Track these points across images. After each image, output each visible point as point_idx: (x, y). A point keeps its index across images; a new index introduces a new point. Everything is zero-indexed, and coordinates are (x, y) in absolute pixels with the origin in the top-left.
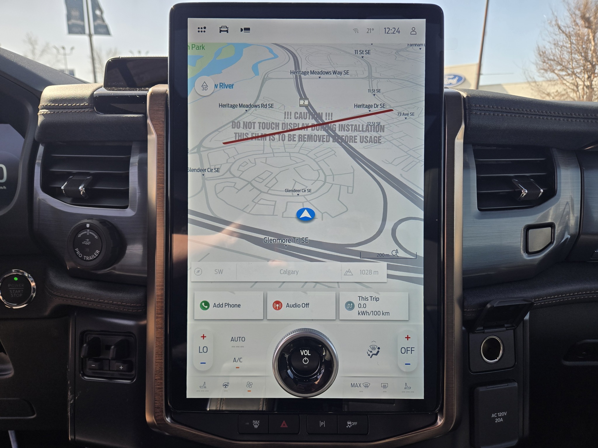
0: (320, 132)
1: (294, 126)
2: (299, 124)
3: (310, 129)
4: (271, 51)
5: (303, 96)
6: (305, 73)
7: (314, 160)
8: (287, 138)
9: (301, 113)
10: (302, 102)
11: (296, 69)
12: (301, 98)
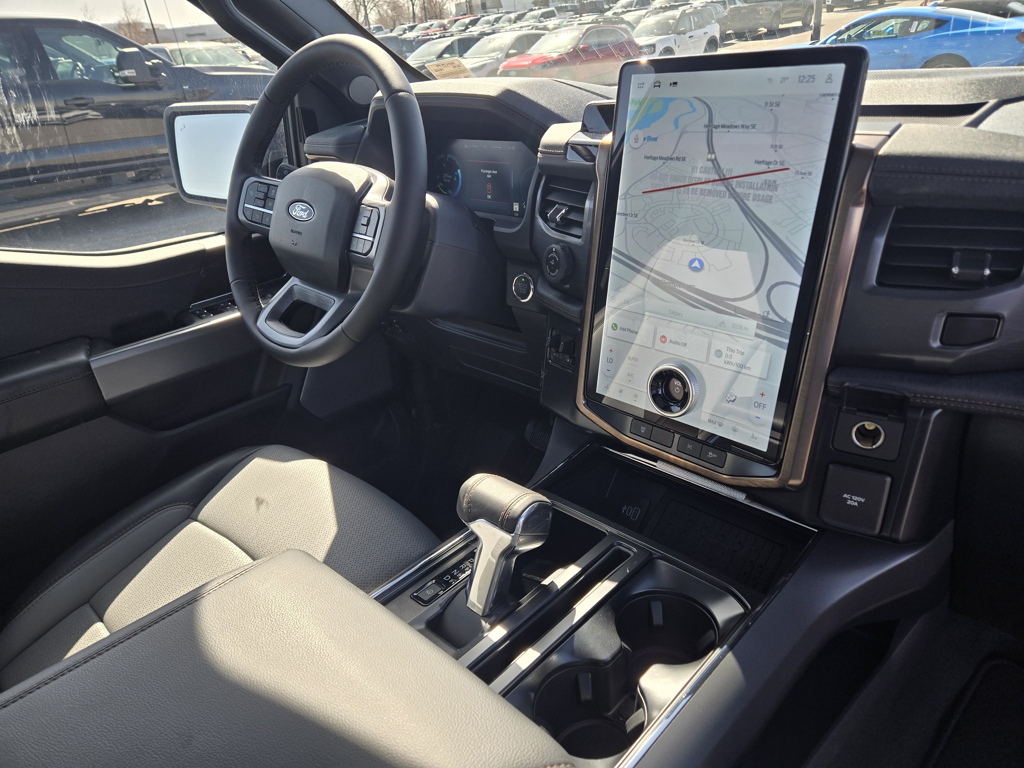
0: (720, 187)
1: (698, 181)
2: (702, 178)
3: (710, 184)
4: (691, 105)
5: (711, 150)
6: (716, 127)
7: (711, 213)
8: (690, 191)
9: (705, 167)
10: (709, 156)
11: (709, 123)
12: (710, 152)
